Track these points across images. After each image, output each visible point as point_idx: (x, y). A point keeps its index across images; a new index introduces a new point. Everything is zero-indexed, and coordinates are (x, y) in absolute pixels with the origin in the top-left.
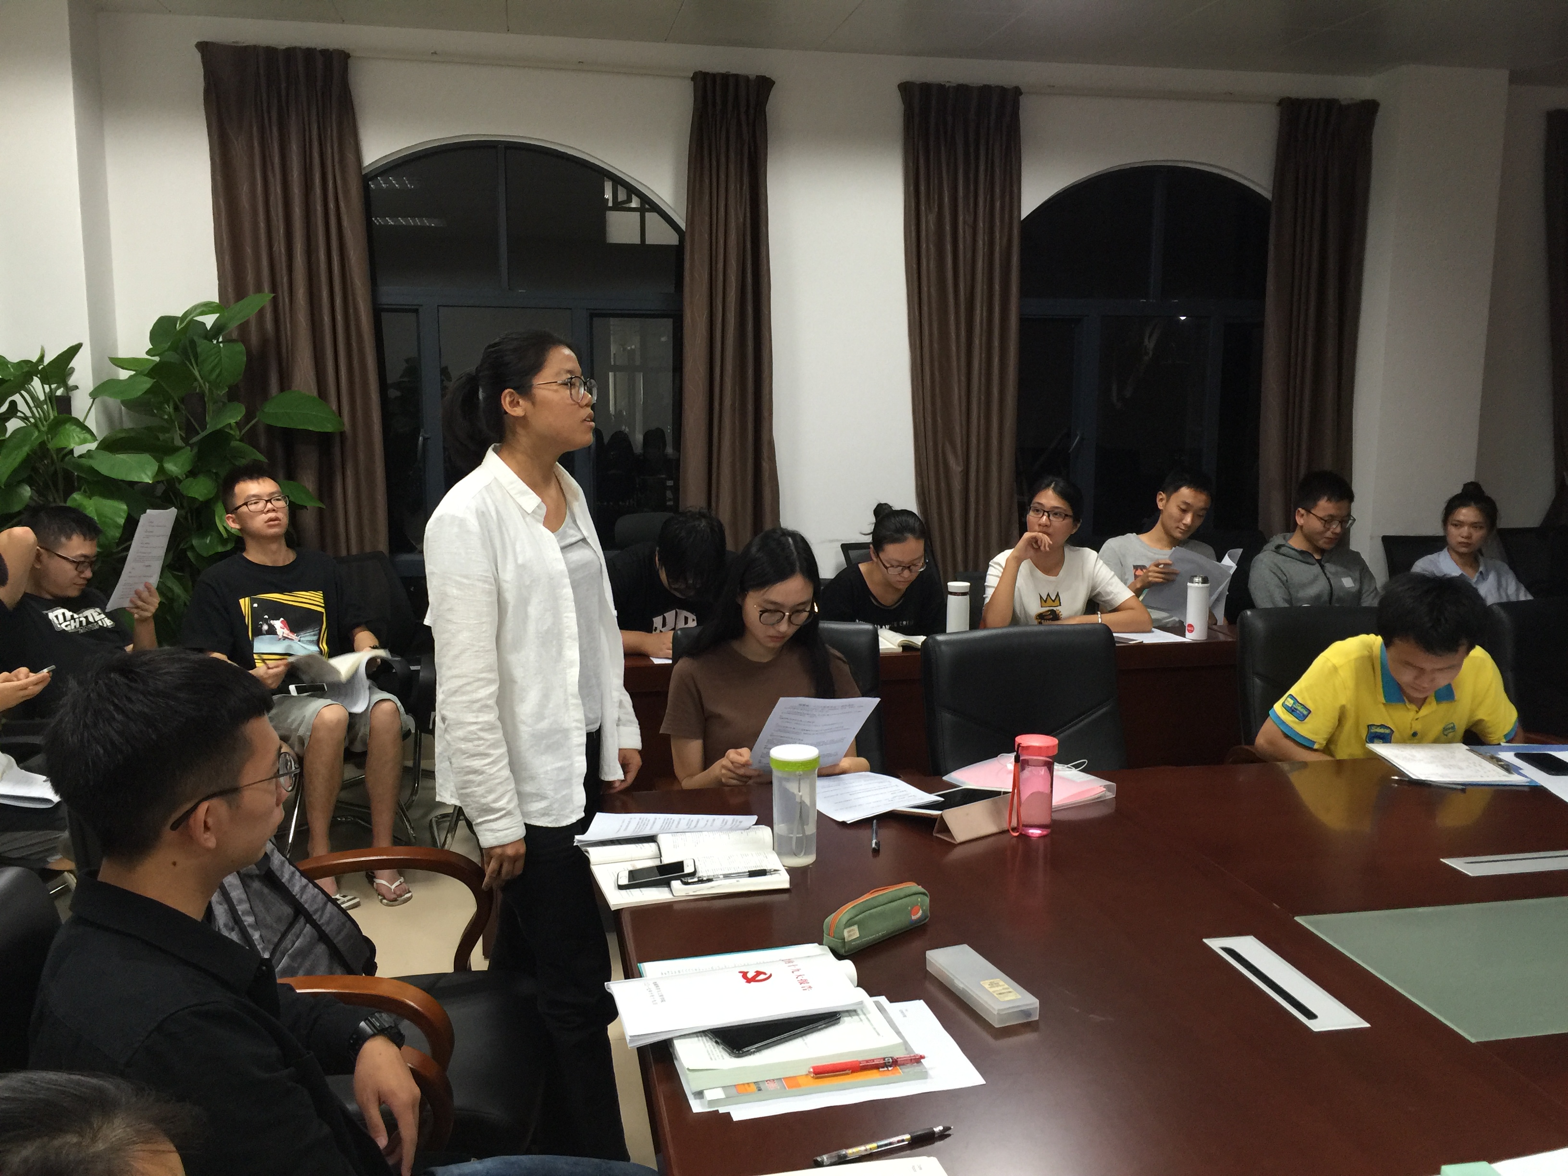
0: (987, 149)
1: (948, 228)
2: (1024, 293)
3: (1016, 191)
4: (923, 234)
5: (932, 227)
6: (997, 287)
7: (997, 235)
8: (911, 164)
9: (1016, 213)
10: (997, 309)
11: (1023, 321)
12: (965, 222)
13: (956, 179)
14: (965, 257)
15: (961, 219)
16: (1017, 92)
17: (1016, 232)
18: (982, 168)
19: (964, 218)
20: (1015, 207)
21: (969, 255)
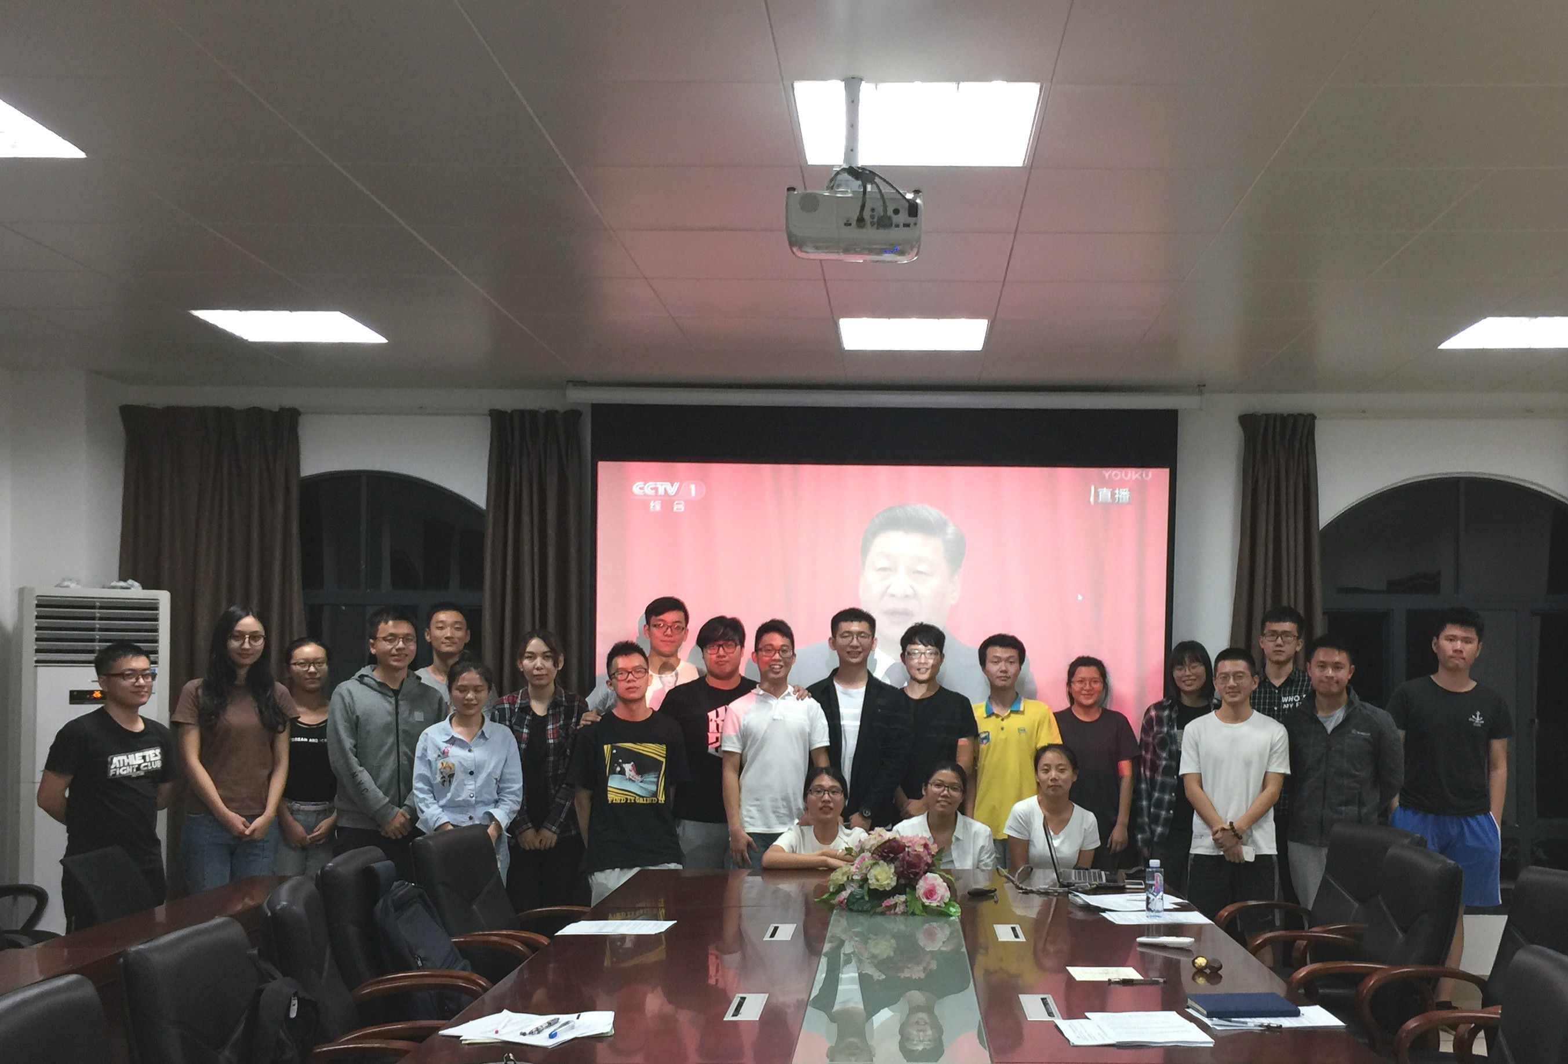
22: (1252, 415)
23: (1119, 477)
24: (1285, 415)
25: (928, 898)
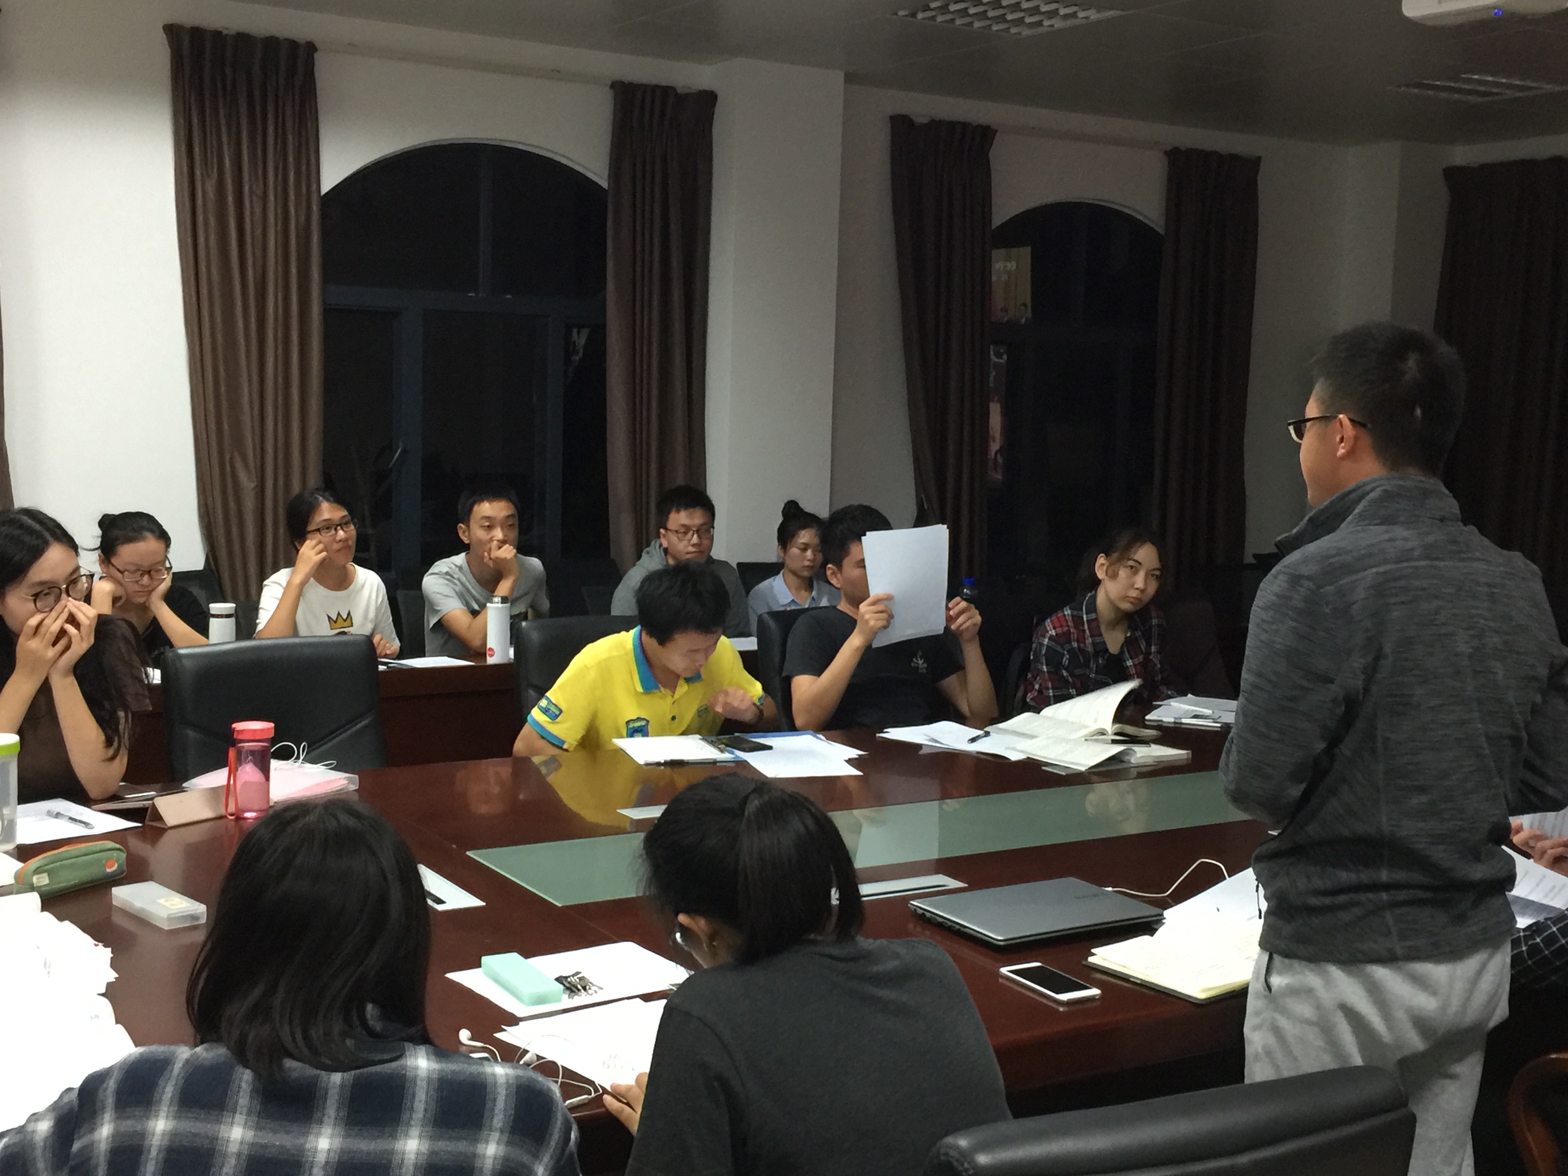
0: (277, 112)
1: (230, 198)
2: (326, 279)
3: (313, 161)
4: (199, 202)
5: (211, 195)
6: (294, 270)
7: (292, 210)
8: (182, 121)
9: (314, 186)
10: (294, 298)
11: (328, 311)
12: (251, 192)
13: (239, 144)
14: (253, 232)
15: (246, 188)
16: (311, 48)
17: (315, 208)
18: (271, 130)
19: (251, 188)
20: (313, 180)
21: (259, 232)
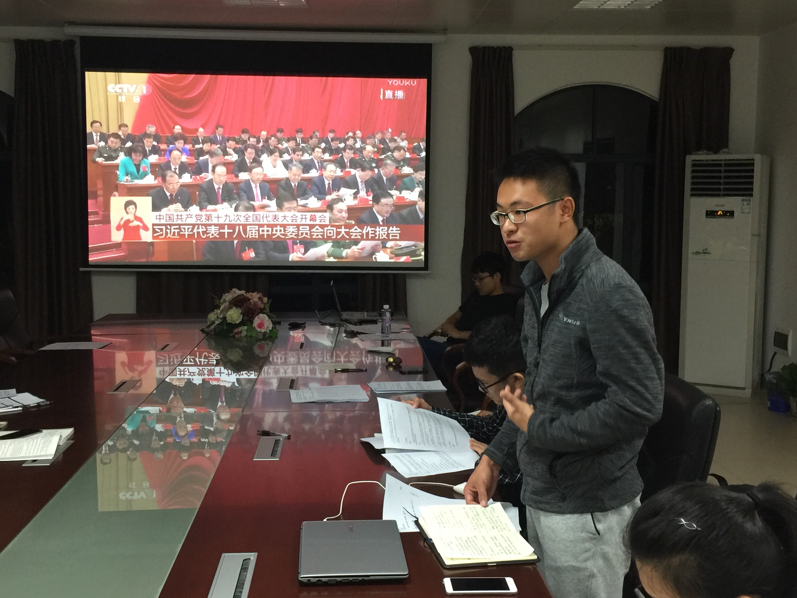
22: (476, 47)
23: (397, 84)
24: (495, 47)
25: (259, 327)
